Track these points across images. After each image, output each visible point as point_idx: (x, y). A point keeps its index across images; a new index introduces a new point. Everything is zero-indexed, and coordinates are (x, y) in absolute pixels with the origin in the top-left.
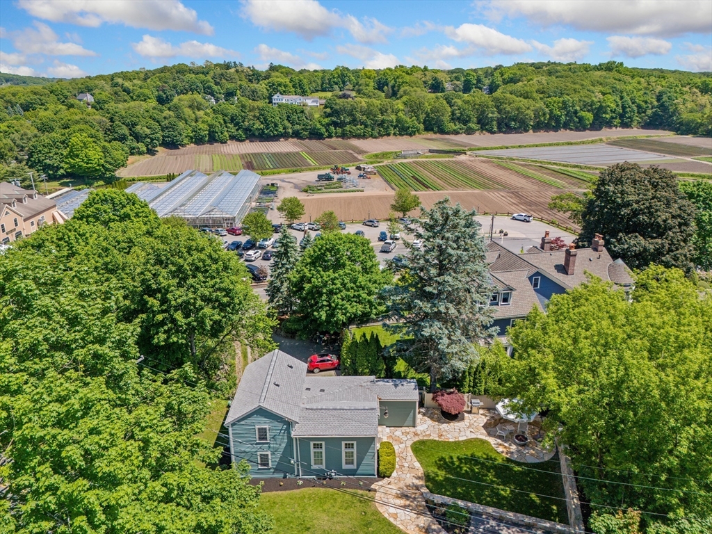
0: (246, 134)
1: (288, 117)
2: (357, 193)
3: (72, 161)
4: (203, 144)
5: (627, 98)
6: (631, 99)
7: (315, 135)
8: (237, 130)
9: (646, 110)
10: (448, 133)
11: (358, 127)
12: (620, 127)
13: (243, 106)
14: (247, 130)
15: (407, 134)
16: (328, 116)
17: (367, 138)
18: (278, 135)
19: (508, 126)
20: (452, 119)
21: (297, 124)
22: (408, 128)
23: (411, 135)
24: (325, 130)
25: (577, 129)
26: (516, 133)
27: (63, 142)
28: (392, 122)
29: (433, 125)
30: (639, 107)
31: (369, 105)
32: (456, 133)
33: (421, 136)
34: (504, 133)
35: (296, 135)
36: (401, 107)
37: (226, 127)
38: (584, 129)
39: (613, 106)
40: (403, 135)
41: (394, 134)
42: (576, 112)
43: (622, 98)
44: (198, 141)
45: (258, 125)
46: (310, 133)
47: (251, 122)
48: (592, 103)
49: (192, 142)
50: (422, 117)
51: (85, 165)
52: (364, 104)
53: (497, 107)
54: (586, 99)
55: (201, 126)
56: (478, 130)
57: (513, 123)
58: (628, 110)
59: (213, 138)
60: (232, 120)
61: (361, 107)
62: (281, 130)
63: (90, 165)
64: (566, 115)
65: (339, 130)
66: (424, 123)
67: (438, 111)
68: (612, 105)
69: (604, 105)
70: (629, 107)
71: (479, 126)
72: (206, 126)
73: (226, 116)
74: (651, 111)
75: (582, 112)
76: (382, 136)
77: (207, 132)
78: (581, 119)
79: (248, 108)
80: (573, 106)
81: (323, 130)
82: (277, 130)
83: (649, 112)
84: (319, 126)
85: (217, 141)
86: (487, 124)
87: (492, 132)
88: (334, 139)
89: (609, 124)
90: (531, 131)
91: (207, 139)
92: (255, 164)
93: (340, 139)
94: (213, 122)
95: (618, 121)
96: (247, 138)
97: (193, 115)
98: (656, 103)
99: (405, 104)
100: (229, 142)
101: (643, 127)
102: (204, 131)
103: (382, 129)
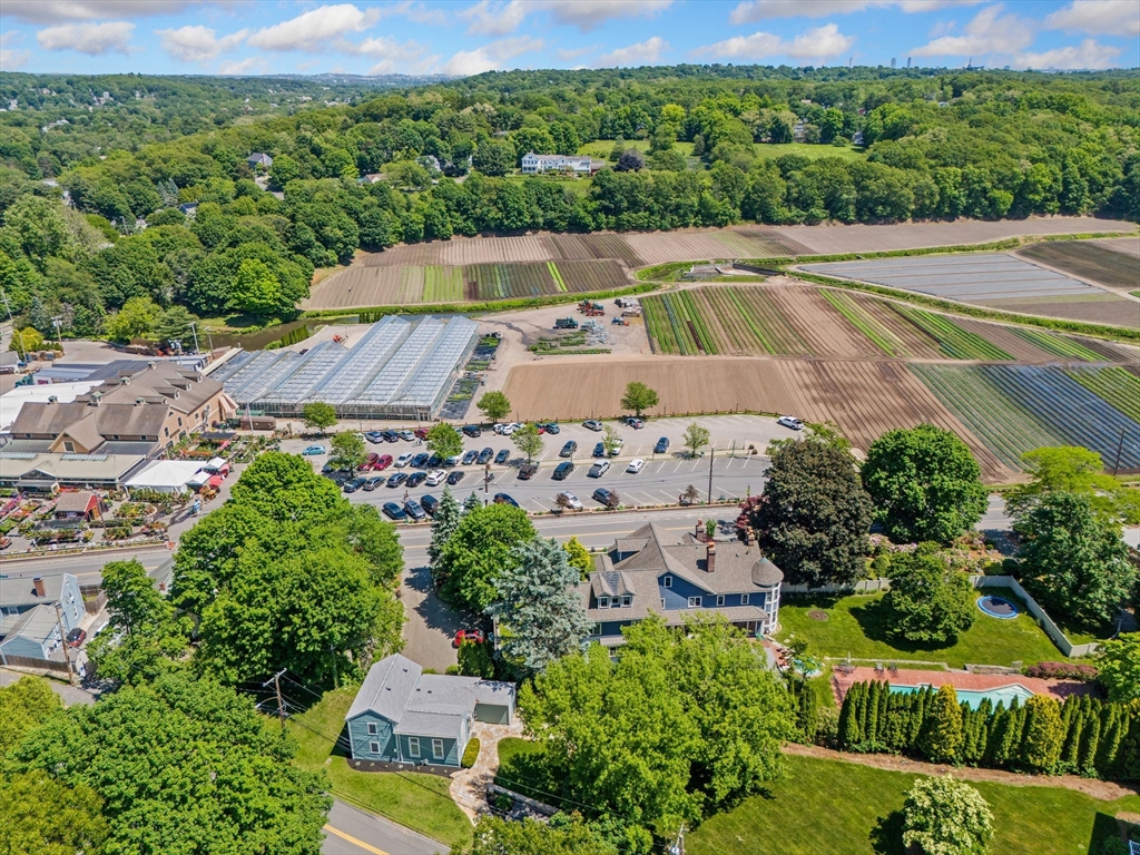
0: (477, 225)
1: (539, 199)
2: (601, 355)
3: (241, 295)
4: (417, 242)
5: (1074, 169)
6: (1080, 169)
7: (577, 226)
8: (465, 220)
9: (1103, 187)
10: (778, 223)
11: (641, 214)
12: (1058, 213)
13: (475, 186)
14: (479, 220)
15: (714, 225)
16: (596, 197)
17: (653, 231)
18: (522, 227)
19: (872, 212)
20: (787, 200)
21: (551, 209)
22: (717, 215)
23: (720, 226)
24: (591, 219)
25: (987, 217)
26: (885, 224)
27: (230, 266)
28: (693, 206)
29: (756, 210)
30: (1092, 181)
31: (658, 180)
32: (791, 222)
33: (736, 227)
34: (866, 223)
35: (550, 226)
36: (708, 182)
37: (450, 216)
38: (998, 216)
39: (1047, 181)
40: (708, 226)
41: (695, 224)
42: (985, 191)
43: (1064, 167)
44: (410, 238)
45: (494, 213)
46: (570, 224)
47: (485, 209)
48: (1014, 176)
49: (401, 240)
50: (740, 197)
51: (257, 301)
52: (651, 180)
53: (857, 183)
54: (1003, 170)
55: (415, 217)
56: (825, 218)
57: (880, 208)
58: (1073, 187)
59: (431, 233)
60: (459, 204)
61: (646, 185)
62: (528, 220)
63: (264, 301)
64: (969, 196)
65: (613, 219)
66: (741, 208)
67: (764, 191)
68: (1045, 180)
69: (1031, 179)
70: (1076, 182)
71: (828, 211)
72: (421, 217)
73: (451, 200)
74: (1110, 190)
75: (995, 190)
76: (675, 227)
77: (422, 226)
78: (993, 202)
79: (481, 188)
80: (980, 181)
81: (589, 219)
82: (521, 221)
83: (1108, 191)
84: (582, 213)
85: (436, 237)
86: (840, 209)
87: (848, 222)
88: (604, 232)
89: (1040, 209)
90: (910, 220)
91: (422, 235)
92: (480, 289)
93: (613, 232)
94: (432, 211)
95: (1055, 204)
96: (479, 232)
97: (405, 201)
98: (1121, 176)
99: (715, 178)
100: (453, 238)
101: (1098, 215)
102: (418, 223)
103: (675, 217)
